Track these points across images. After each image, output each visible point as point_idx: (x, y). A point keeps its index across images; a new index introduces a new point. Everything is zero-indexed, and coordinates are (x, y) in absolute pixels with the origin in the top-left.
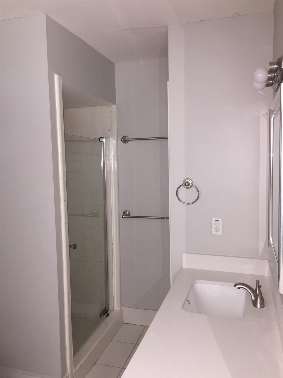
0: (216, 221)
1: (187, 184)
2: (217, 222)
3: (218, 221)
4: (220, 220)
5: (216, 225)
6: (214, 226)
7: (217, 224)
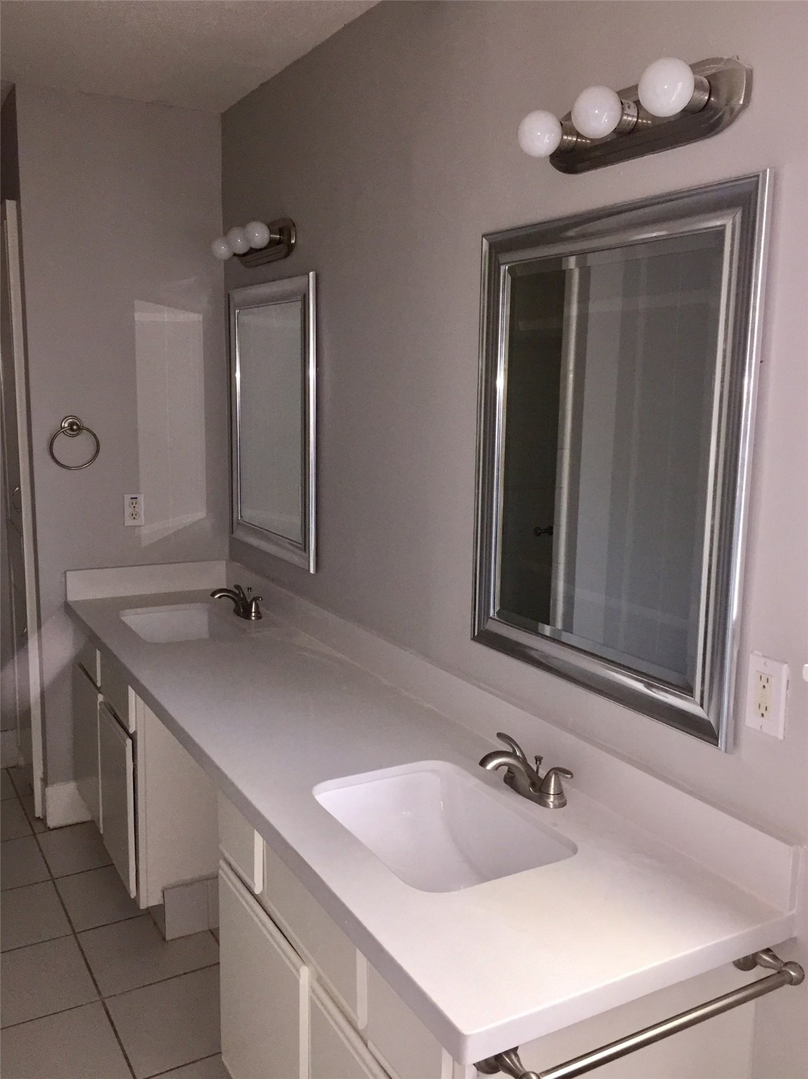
0: (132, 498)
1: (75, 427)
2: (134, 501)
3: (136, 498)
4: (141, 498)
5: (132, 507)
6: (128, 510)
7: (134, 505)
